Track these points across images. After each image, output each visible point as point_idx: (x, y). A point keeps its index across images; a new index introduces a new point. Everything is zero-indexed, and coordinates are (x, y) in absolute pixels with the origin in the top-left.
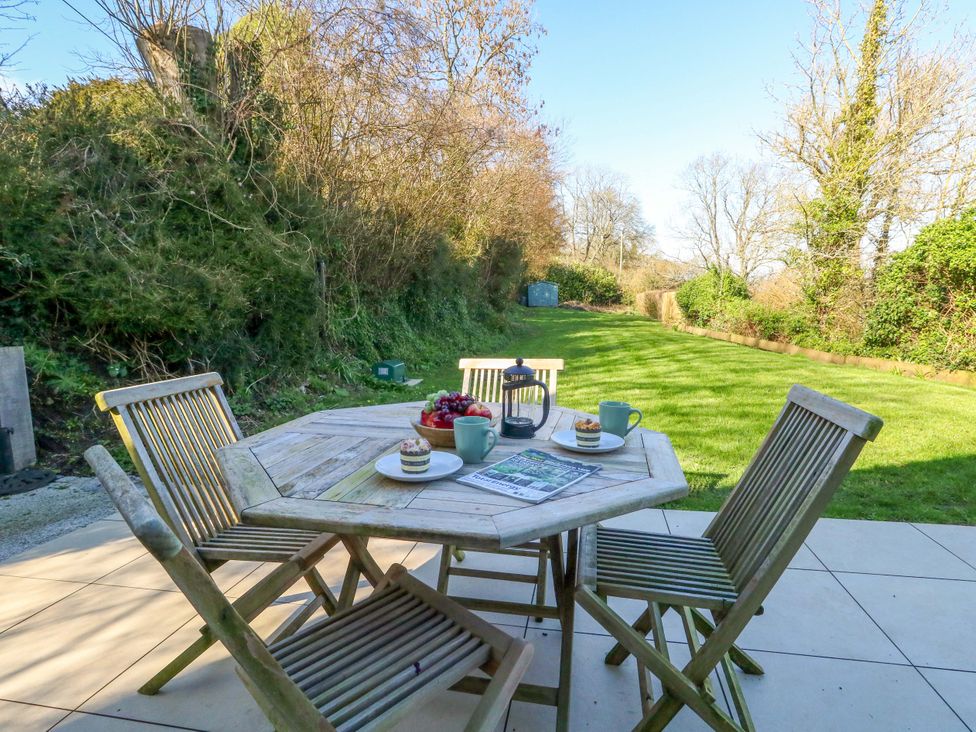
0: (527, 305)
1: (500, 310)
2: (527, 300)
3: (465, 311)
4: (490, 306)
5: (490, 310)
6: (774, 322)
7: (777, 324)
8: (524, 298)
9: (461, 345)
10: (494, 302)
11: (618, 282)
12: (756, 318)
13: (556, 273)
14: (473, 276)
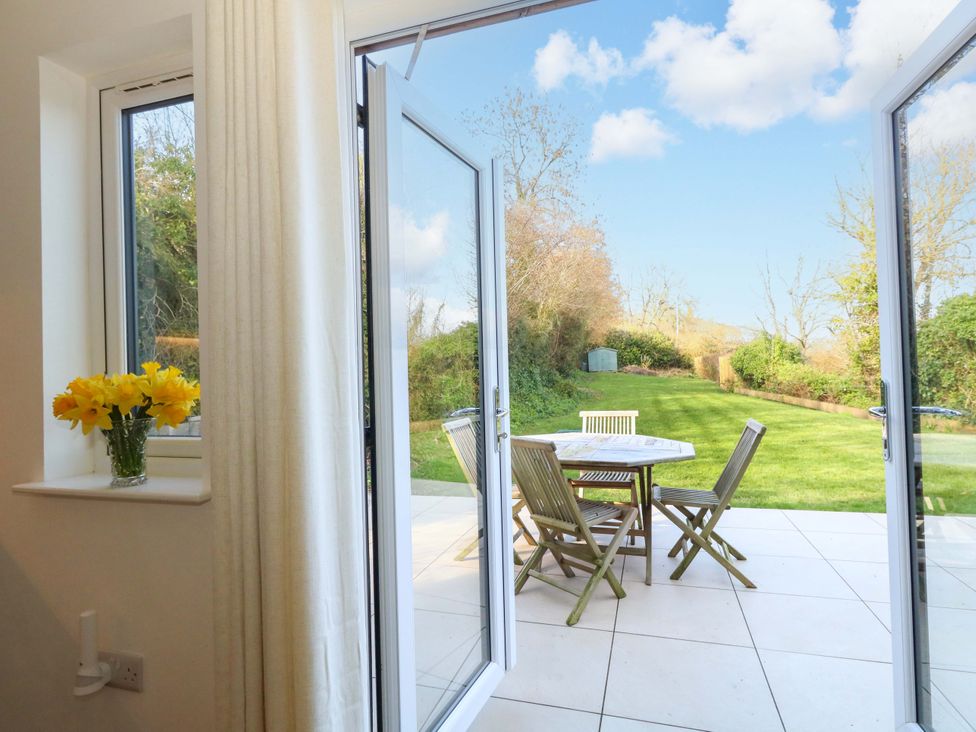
0: (588, 370)
1: (567, 376)
2: (588, 365)
3: (539, 379)
4: (558, 374)
5: (558, 377)
6: (823, 384)
7: (825, 386)
8: (585, 364)
9: (538, 409)
10: (561, 371)
11: (676, 346)
12: (805, 381)
13: (613, 341)
14: (544, 348)
